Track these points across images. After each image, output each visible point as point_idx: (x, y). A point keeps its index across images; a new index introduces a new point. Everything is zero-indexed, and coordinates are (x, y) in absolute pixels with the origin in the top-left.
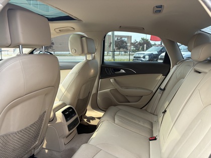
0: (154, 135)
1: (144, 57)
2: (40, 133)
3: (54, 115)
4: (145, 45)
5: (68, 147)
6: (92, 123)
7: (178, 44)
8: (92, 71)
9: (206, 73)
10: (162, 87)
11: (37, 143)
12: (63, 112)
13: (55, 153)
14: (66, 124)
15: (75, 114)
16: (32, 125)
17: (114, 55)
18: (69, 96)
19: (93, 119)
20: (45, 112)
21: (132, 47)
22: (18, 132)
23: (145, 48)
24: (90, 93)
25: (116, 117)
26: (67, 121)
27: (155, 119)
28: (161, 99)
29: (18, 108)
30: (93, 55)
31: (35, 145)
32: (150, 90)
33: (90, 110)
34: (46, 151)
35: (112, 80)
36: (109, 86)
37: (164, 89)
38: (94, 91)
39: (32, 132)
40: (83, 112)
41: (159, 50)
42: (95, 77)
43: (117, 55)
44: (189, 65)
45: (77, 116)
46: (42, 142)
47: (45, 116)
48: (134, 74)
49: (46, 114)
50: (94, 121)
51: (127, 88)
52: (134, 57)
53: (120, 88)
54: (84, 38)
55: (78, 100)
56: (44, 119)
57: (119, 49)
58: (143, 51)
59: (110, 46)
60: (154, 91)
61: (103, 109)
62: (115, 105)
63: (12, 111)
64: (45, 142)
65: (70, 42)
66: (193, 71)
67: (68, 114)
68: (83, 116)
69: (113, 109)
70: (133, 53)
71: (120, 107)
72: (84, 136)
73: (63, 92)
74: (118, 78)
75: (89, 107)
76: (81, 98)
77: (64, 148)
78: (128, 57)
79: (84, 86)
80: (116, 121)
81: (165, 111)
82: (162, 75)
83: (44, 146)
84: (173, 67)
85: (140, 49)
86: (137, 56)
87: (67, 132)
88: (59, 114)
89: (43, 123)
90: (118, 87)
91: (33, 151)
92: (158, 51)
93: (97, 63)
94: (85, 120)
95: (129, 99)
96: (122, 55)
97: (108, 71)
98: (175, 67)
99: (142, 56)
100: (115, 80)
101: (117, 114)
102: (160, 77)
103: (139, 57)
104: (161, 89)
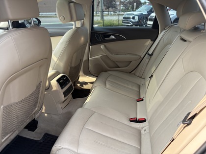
0: (142, 97)
1: (133, 18)
2: (39, 101)
3: (50, 83)
4: (135, 4)
5: (65, 110)
6: (85, 87)
7: (168, 8)
8: (82, 39)
9: (190, 42)
10: (150, 52)
11: (37, 109)
12: (58, 81)
13: (54, 116)
14: (61, 91)
15: (69, 82)
16: (31, 95)
17: (102, 16)
18: (62, 65)
19: (86, 83)
20: (41, 82)
21: (122, 6)
22: (19, 102)
23: (135, 7)
24: (81, 60)
25: (107, 83)
26: (62, 88)
27: (142, 82)
28: (149, 64)
29: (16, 81)
30: (82, 21)
31: (35, 111)
32: (138, 55)
33: (82, 76)
34: (46, 115)
35: (102, 47)
36: (99, 52)
37: (152, 54)
38: (85, 58)
39: (32, 100)
40: (76, 78)
41: (150, 9)
42: (85, 44)
43: (106, 15)
44: (176, 31)
45: (71, 83)
46: (41, 108)
47: (41, 86)
48: (124, 39)
49: (42, 84)
50: (87, 85)
51: (117, 54)
52: (124, 18)
53: (111, 55)
54: (72, 4)
55: (71, 68)
56: (41, 88)
57: (108, 8)
58: (133, 11)
59: (98, 5)
60: (142, 56)
61: (95, 75)
62: (106, 71)
63: (11, 85)
64: (44, 107)
65: (58, 8)
66: (179, 38)
67: (62, 82)
68: (76, 81)
69: (104, 74)
70: (122, 13)
71: (110, 73)
72: (79, 100)
73: (56, 61)
74: (108, 44)
75: (81, 73)
76: (73, 65)
77: (61, 112)
78: (117, 18)
79: (75, 54)
80: (108, 86)
81: (152, 76)
82: (150, 40)
83: (43, 111)
84: (161, 32)
85: (130, 8)
86: (127, 16)
87: (63, 98)
88: (54, 82)
89: (40, 92)
90: (108, 53)
91: (34, 115)
92: (148, 11)
93: (87, 29)
94: (79, 85)
95: (119, 64)
96: (111, 15)
97: (98, 37)
98: (163, 32)
99: (131, 17)
100: (105, 46)
101: (108, 79)
102: (149, 42)
103: (129, 18)
104: (149, 54)
